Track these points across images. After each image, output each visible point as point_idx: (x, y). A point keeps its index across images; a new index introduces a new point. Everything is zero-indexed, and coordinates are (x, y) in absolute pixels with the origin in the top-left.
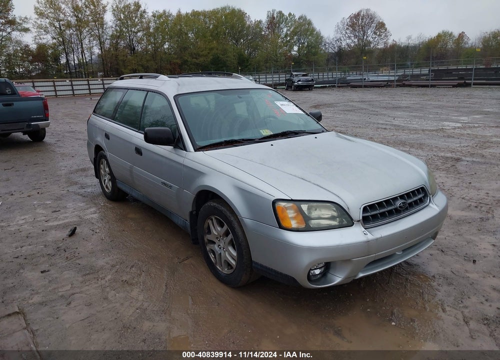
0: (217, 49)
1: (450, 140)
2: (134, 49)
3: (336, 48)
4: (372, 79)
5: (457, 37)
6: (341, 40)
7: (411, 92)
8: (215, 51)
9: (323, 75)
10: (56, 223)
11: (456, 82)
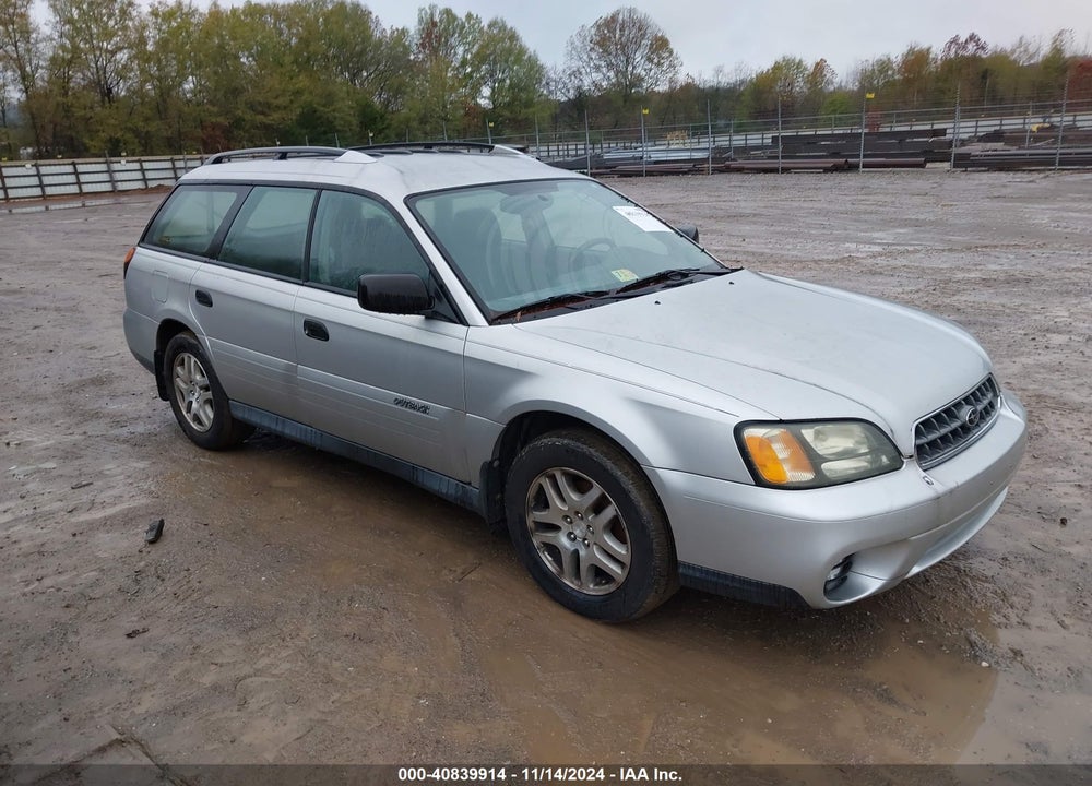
0: (311, 93)
1: (879, 279)
2: (110, 90)
3: (572, 91)
4: (655, 156)
5: (812, 71)
6: (580, 73)
7: (747, 184)
8: (306, 97)
9: (549, 151)
10: (98, 515)
11: (830, 162)
